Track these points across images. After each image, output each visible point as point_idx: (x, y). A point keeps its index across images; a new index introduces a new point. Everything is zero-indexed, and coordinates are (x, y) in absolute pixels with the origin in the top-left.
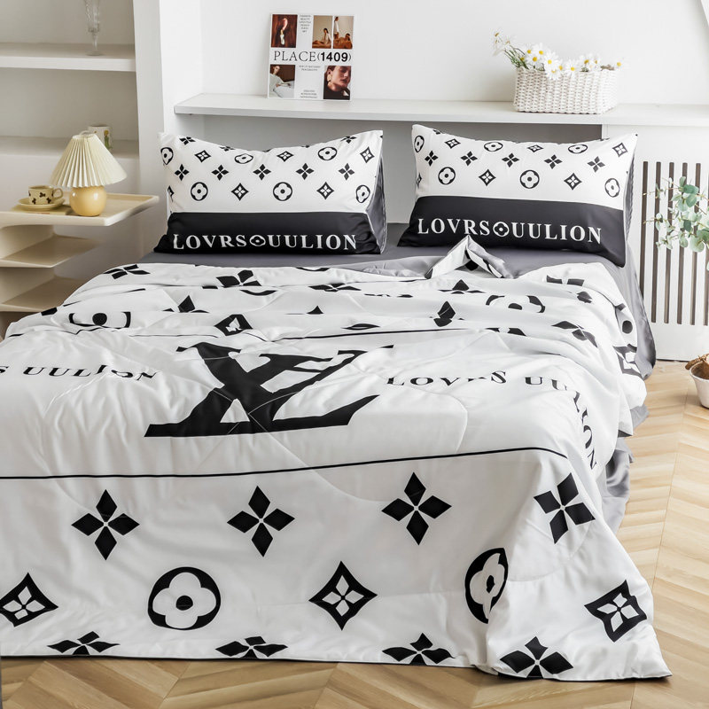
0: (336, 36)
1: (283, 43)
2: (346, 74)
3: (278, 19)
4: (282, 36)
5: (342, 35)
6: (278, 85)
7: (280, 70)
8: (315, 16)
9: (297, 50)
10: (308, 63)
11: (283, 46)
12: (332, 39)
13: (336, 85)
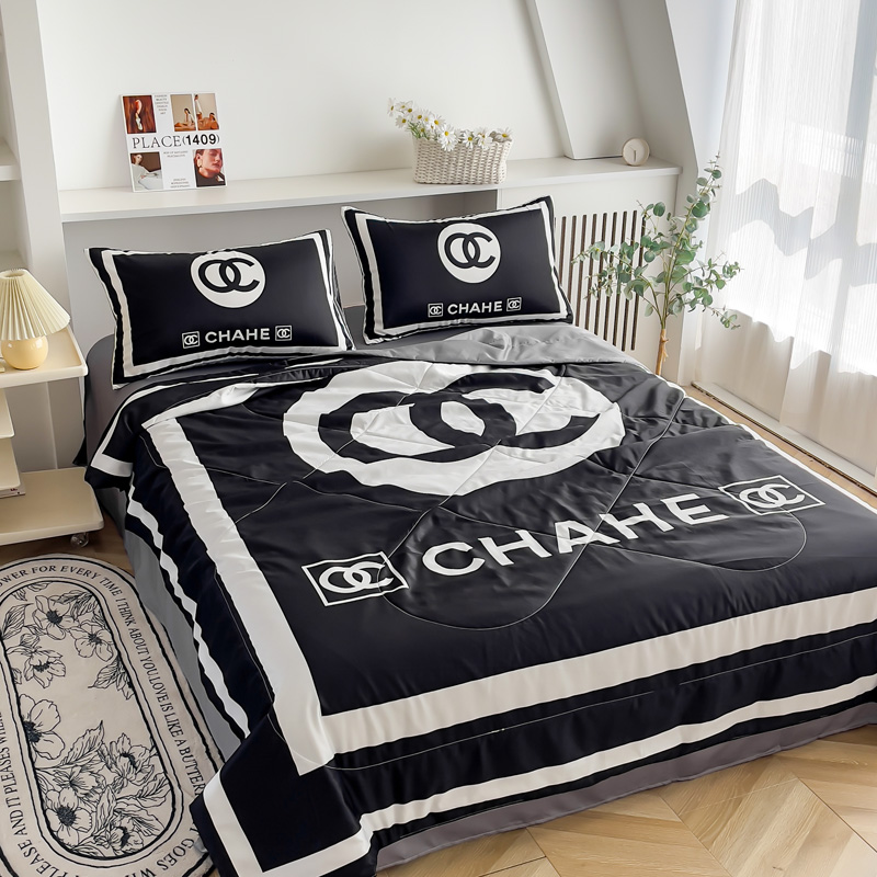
0: (199, 116)
1: (141, 128)
2: (217, 158)
3: (129, 101)
4: (138, 120)
5: (206, 115)
6: (143, 177)
7: (143, 159)
8: (171, 96)
9: (158, 135)
10: (173, 148)
11: (142, 132)
12: (196, 120)
13: (208, 170)
